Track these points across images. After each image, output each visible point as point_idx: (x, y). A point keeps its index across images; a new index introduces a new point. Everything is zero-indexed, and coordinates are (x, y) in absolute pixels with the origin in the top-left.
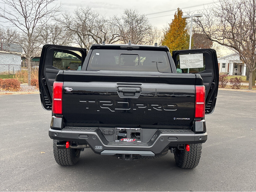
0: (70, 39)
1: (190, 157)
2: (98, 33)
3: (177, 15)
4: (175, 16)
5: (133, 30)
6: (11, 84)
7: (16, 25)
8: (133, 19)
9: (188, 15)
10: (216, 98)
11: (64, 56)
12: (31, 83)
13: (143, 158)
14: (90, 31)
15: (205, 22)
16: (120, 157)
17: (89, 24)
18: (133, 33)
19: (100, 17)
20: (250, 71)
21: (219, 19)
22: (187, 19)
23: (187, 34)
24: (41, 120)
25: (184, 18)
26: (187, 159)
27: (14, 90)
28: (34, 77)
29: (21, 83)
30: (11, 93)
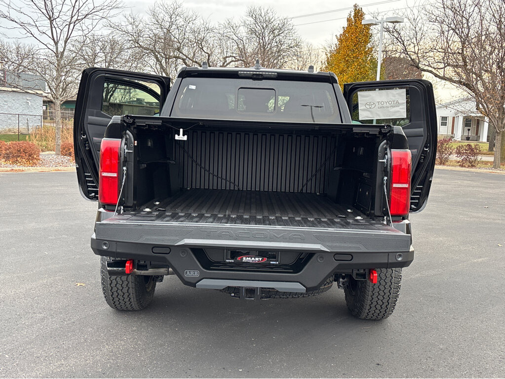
0: (139, 66)
1: (377, 297)
2: (194, 54)
3: (353, 19)
4: (348, 20)
5: (264, 48)
6: (22, 151)
7: (32, 34)
8: (264, 27)
9: (375, 19)
10: (430, 180)
11: (128, 100)
12: (61, 150)
13: (282, 296)
14: (178, 49)
15: (408, 33)
16: (234, 293)
17: (177, 36)
18: (264, 55)
19: (199, 22)
20: (497, 132)
21: (436, 27)
22: (371, 27)
23: (372, 56)
24: (78, 222)
25: (367, 24)
26: (371, 301)
27: (28, 163)
28: (67, 138)
29: (43, 151)
30: (21, 168)
